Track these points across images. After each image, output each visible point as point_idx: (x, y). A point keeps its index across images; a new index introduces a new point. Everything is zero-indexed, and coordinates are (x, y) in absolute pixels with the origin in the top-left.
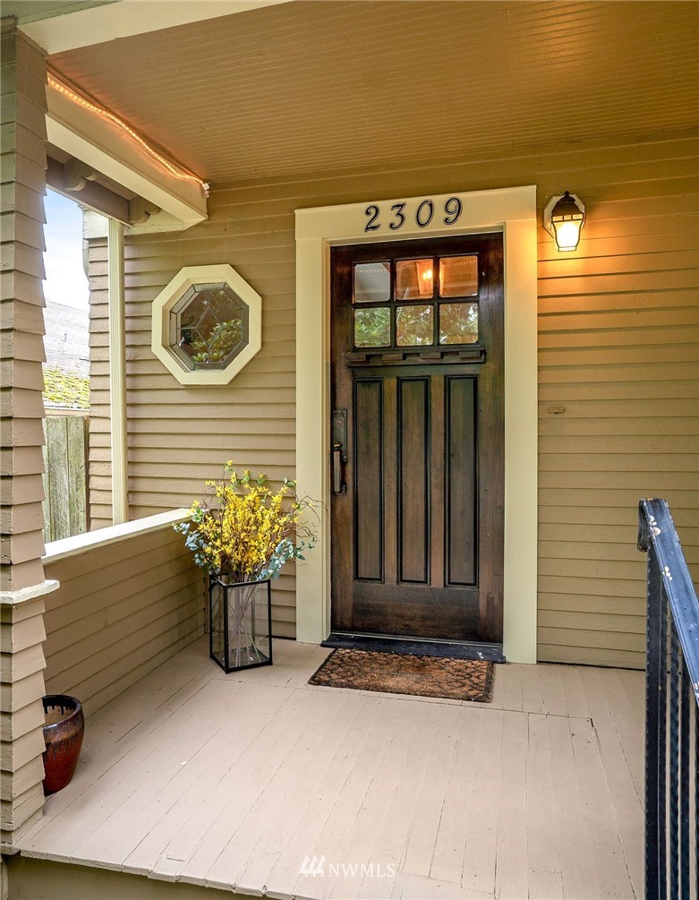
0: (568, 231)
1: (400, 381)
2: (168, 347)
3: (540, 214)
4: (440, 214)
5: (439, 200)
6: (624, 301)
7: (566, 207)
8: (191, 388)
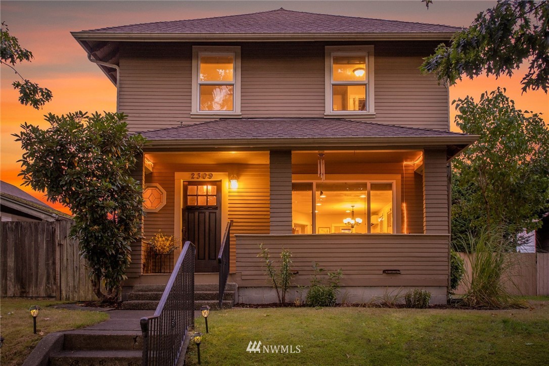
0: (234, 183)
1: (199, 213)
3: (229, 178)
4: (208, 177)
5: (207, 173)
7: (234, 178)
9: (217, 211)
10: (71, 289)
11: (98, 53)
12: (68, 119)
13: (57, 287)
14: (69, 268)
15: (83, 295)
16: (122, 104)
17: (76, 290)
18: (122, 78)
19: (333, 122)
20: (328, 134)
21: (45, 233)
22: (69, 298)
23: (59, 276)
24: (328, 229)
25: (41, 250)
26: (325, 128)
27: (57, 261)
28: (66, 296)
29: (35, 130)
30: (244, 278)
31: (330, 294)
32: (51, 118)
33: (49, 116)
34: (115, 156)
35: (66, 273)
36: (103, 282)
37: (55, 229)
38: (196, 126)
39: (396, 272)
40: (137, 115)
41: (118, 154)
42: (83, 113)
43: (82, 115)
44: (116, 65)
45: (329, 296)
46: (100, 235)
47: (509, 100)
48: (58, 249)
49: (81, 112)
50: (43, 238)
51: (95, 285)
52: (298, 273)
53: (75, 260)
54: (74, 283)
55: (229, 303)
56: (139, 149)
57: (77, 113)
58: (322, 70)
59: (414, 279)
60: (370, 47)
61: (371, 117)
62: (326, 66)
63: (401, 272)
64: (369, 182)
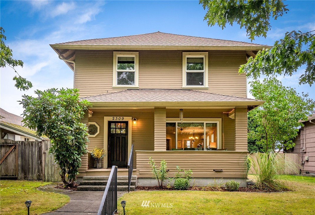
0: (135, 122)
1: (116, 137)
3: (132, 120)
4: (121, 119)
5: (121, 117)
6: (143, 132)
7: (135, 120)
8: (90, 137)
9: (126, 137)
10: (50, 175)
11: (64, 55)
12: (47, 92)
13: (43, 174)
14: (49, 165)
15: (56, 178)
16: (76, 78)
17: (53, 176)
18: (76, 68)
19: (187, 91)
20: (185, 99)
21: (37, 147)
22: (49, 180)
23: (44, 169)
24: (181, 141)
25: (34, 156)
26: (183, 95)
27: (43, 161)
28: (48, 179)
29: (30, 98)
30: (140, 173)
31: (186, 183)
32: (38, 92)
33: (37, 91)
34: (73, 112)
35: (47, 167)
36: (67, 175)
37: (42, 145)
38: (115, 94)
39: (220, 171)
40: (84, 87)
41: (74, 111)
42: (56, 89)
43: (55, 90)
44: (73, 61)
45: (186, 184)
46: (65, 153)
47: (279, 82)
48: (43, 155)
49: (54, 89)
50: (36, 150)
51: (62, 177)
52: (169, 170)
53: (52, 161)
54: (52, 172)
55: (133, 188)
56: (85, 108)
57: (52, 89)
58: (181, 65)
59: (230, 174)
60: (206, 53)
61: (206, 89)
62: (183, 63)
63: (223, 170)
64: (205, 122)
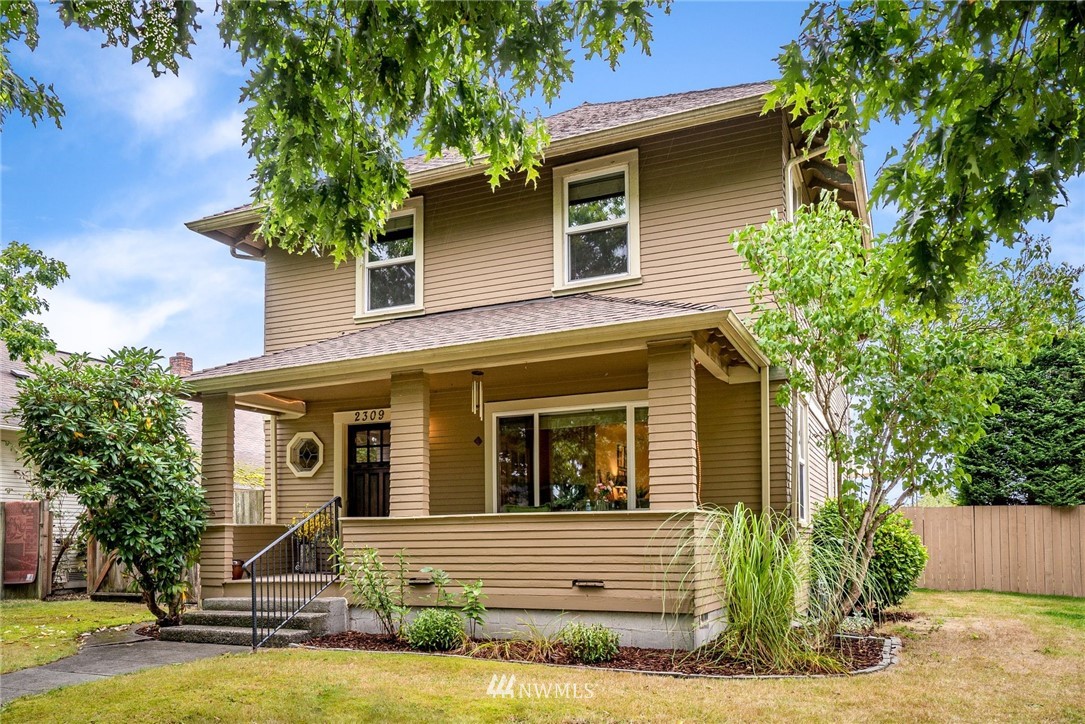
1: (370, 475)
2: (293, 463)
4: (378, 416)
5: (377, 411)
8: (300, 478)
39: (596, 586)
58: (549, 212)
59: (629, 599)
60: (630, 154)
61: (635, 283)
62: (554, 203)
63: (607, 585)
64: (631, 407)
